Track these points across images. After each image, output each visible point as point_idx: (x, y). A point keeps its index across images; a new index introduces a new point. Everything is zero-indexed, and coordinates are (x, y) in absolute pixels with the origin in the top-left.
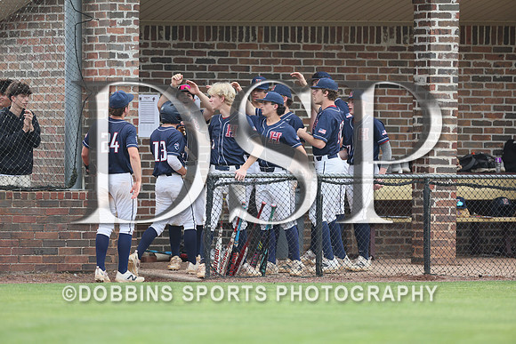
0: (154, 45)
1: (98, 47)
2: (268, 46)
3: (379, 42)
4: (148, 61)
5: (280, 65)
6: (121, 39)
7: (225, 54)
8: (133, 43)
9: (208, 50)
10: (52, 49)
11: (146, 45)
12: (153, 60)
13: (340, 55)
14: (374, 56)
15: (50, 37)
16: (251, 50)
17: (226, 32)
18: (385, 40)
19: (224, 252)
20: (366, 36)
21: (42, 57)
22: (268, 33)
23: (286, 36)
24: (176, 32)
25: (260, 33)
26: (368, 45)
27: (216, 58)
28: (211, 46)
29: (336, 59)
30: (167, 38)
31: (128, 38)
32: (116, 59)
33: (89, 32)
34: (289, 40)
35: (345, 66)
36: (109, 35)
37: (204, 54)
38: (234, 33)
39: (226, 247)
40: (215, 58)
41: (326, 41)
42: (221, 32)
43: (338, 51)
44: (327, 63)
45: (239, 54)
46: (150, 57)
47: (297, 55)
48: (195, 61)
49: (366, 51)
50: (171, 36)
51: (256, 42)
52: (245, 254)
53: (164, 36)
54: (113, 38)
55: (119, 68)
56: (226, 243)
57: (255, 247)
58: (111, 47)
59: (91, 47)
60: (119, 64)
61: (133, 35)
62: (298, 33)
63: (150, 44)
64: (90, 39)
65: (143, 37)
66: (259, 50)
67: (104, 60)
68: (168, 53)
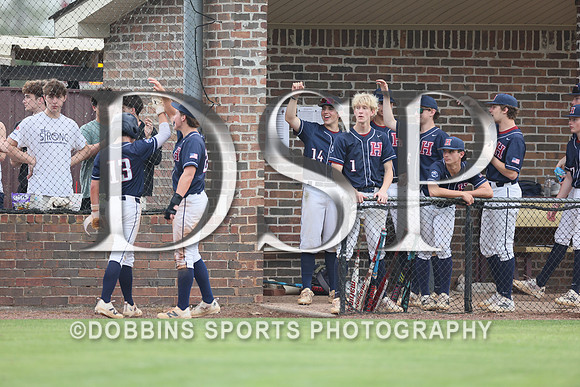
0: (284, 50)
1: (221, 53)
2: (411, 52)
3: (537, 48)
4: (276, 68)
5: (425, 74)
6: (246, 44)
7: (364, 61)
8: (260, 48)
9: (344, 57)
10: (169, 55)
11: (275, 51)
12: (282, 68)
13: (493, 63)
14: (531, 64)
15: (168, 42)
16: (392, 57)
17: (365, 37)
18: (544, 46)
19: (361, 285)
20: (522, 41)
21: (158, 64)
22: (411, 37)
23: (432, 42)
24: (308, 36)
25: (403, 37)
26: (525, 51)
27: (353, 66)
28: (348, 53)
29: (489, 67)
30: (299, 43)
31: (254, 43)
32: (241, 66)
33: (211, 36)
34: (436, 45)
35: (498, 75)
36: (233, 39)
37: (340, 61)
38: (374, 37)
39: (363, 279)
40: (351, 66)
41: (477, 47)
42: (359, 37)
43: (491, 59)
44: (478, 71)
45: (379, 61)
46: (279, 64)
47: (445, 62)
48: (329, 69)
49: (522, 59)
50: (302, 41)
51: (398, 48)
52: (385, 287)
53: (294, 41)
54: (237, 43)
55: (245, 77)
56: (363, 274)
57: (396, 279)
58: (235, 53)
59: (212, 53)
60: (244, 72)
61: (260, 39)
62: (446, 37)
63: (279, 50)
64: (212, 44)
65: (271, 42)
66: (401, 57)
67: (228, 67)
68: (299, 60)
